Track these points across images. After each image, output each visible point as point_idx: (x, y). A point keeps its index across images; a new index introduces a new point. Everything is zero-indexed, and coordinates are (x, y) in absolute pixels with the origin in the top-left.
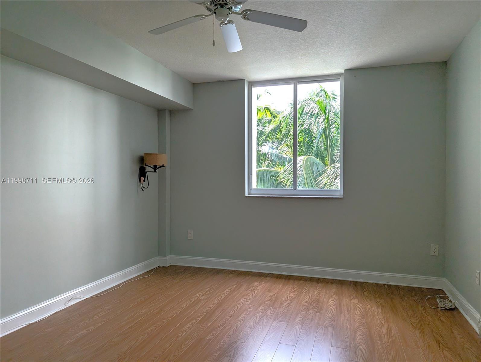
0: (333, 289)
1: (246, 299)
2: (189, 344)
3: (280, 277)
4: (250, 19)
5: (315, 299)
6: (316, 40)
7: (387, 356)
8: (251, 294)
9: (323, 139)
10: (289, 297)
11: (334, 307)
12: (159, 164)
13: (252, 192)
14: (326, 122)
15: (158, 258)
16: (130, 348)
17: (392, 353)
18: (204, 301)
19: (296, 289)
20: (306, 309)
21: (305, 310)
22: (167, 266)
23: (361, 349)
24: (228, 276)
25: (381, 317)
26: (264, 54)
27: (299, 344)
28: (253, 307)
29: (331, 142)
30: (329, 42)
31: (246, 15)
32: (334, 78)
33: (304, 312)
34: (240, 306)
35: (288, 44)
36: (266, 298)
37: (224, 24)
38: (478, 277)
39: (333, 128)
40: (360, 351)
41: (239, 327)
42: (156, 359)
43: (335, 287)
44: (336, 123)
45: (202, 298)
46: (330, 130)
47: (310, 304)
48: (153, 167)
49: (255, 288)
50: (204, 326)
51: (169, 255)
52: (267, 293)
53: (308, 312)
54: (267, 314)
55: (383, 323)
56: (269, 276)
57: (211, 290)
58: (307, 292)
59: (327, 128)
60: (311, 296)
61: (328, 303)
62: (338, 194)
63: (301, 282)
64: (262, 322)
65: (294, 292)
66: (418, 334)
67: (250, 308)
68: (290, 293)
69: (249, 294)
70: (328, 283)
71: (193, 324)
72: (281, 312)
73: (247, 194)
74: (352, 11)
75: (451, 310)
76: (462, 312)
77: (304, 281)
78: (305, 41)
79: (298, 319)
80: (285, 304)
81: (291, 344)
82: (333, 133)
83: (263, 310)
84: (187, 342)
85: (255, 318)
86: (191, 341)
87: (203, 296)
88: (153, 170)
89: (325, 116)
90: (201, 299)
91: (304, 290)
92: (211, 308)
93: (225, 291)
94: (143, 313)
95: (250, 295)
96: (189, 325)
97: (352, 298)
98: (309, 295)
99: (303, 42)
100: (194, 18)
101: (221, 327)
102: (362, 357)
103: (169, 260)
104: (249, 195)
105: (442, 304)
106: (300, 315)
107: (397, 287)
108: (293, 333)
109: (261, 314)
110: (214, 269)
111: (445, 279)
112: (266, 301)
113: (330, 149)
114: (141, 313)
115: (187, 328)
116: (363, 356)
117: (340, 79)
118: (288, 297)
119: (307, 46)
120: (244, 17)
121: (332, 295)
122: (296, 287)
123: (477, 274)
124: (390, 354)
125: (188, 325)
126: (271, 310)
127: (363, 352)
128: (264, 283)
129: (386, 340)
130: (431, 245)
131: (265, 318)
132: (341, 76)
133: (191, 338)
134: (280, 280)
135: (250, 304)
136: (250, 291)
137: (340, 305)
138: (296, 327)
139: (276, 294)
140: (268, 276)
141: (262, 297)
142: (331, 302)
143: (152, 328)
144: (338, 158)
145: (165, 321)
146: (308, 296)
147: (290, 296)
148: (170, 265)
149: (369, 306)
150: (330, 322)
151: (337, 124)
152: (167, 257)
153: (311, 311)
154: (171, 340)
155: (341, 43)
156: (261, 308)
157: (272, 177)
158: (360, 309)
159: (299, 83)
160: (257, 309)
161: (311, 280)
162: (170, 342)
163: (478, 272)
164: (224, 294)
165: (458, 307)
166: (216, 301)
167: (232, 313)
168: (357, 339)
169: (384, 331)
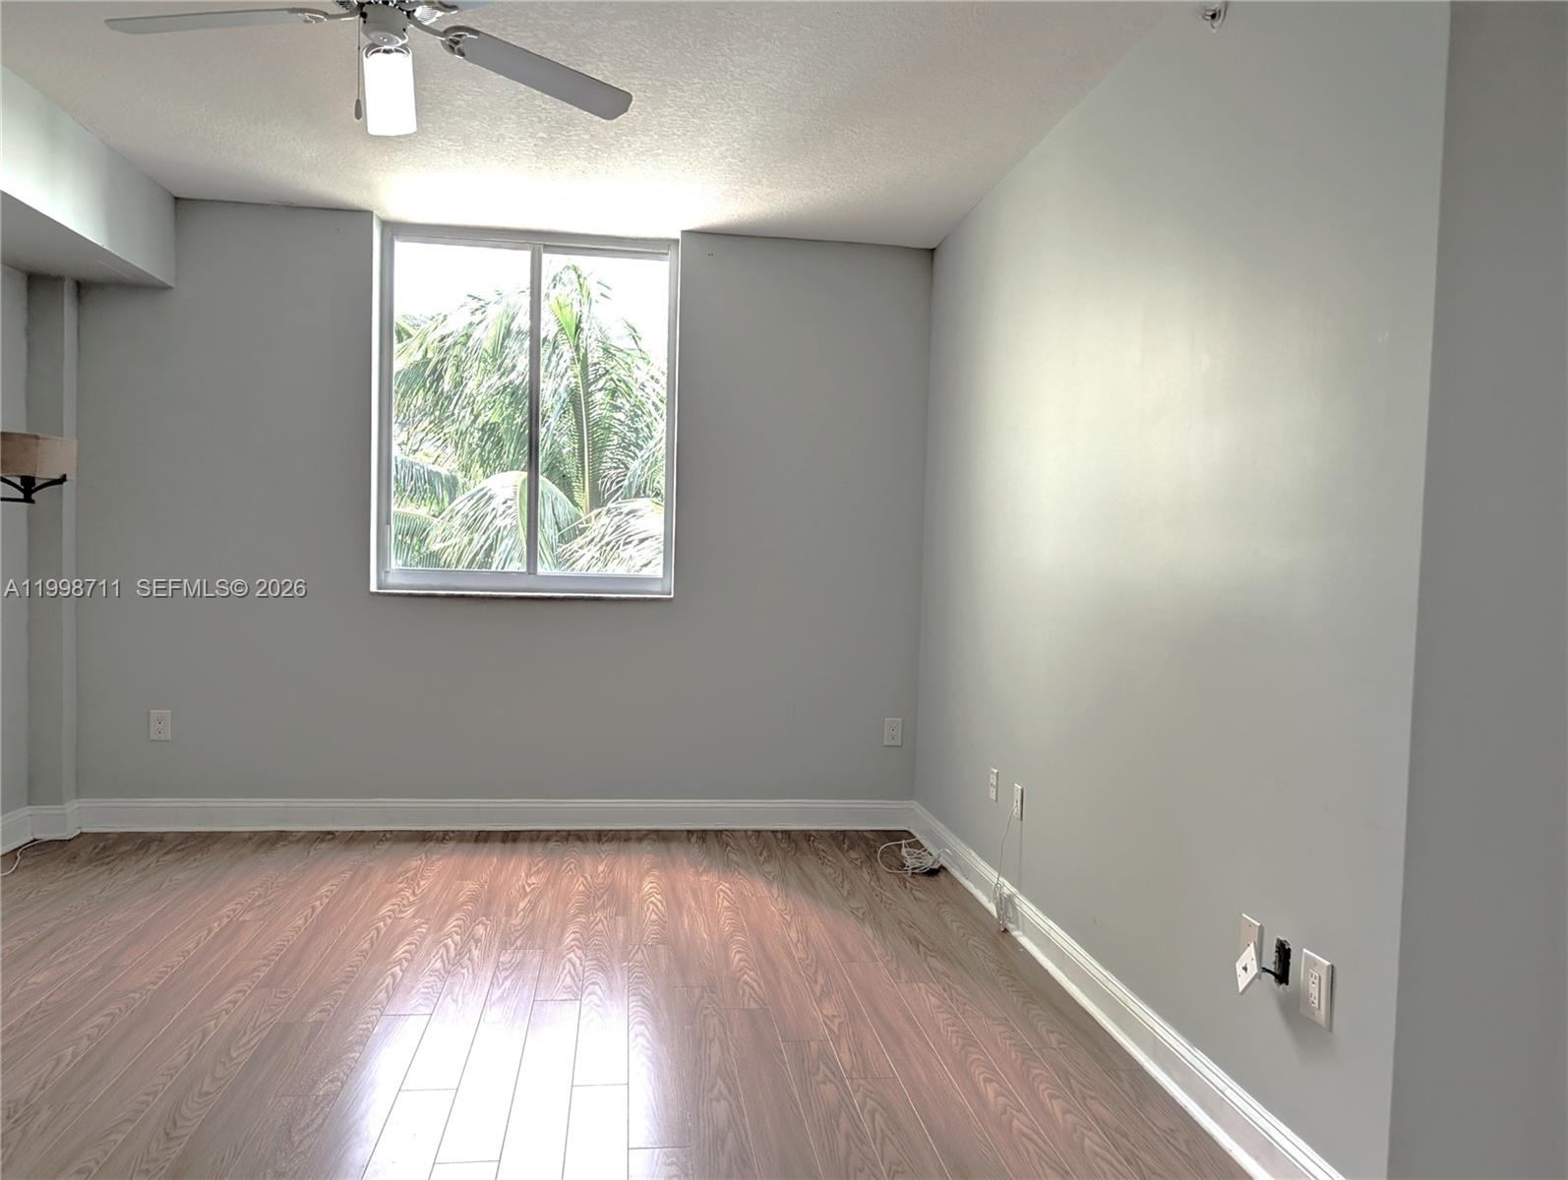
0: (645, 856)
1: (396, 906)
2: (252, 1043)
3: (482, 837)
4: (466, 53)
5: (603, 883)
6: (624, 138)
7: (811, 987)
8: (410, 891)
9: (570, 422)
10: (527, 887)
11: (659, 897)
12: (43, 474)
13: (391, 580)
14: (579, 369)
15: (28, 810)
16: (40, 1086)
17: (821, 980)
18: (257, 926)
19: (541, 865)
20: (585, 909)
21: (582, 914)
22: (67, 838)
23: (746, 983)
24: (312, 849)
25: (781, 906)
26: (459, 149)
27: (590, 994)
28: (427, 924)
29: (594, 433)
30: (660, 151)
31: (455, 40)
32: (650, 250)
33: (582, 919)
34: (385, 925)
35: (541, 134)
36: (461, 897)
37: (378, 51)
38: (994, 784)
39: (600, 390)
40: (745, 987)
41: (402, 977)
42: (154, 1098)
43: (649, 848)
44: (608, 377)
45: (248, 919)
46: (588, 394)
47: (592, 899)
48: (19, 484)
49: (416, 874)
50: (286, 992)
51: (74, 800)
52: (458, 882)
53: (592, 919)
54: (476, 937)
55: (789, 919)
56: (451, 839)
57: (270, 892)
58: (575, 868)
59: (581, 389)
60: (591, 878)
61: (640, 889)
62: (657, 587)
63: (551, 845)
64: (469, 959)
65: (538, 872)
66: (869, 932)
67: (419, 926)
68: (528, 876)
69: (402, 890)
70: (627, 840)
71: (246, 992)
72: (514, 926)
73: (373, 588)
74: (737, 85)
75: (932, 873)
76: (957, 874)
77: (559, 843)
78: (592, 136)
79: (569, 939)
80: (522, 905)
81: (565, 997)
82: (597, 408)
83: (459, 926)
84: (244, 1040)
85: (443, 951)
86: (257, 1034)
87: (245, 911)
88: (21, 495)
89: (576, 350)
90: (245, 921)
91: (566, 864)
92: (291, 942)
93: (323, 890)
94: (38, 984)
95: (407, 894)
96: (230, 996)
97: (700, 871)
98: (583, 876)
99: (585, 137)
100: (286, 12)
101: (344, 986)
102: (754, 999)
103: (73, 817)
104: (379, 588)
105: (914, 861)
106: (572, 928)
107: (807, 835)
108: (566, 971)
109: (457, 938)
110: (256, 833)
111: (914, 805)
112: (463, 904)
113: (589, 455)
114: (33, 986)
115: (227, 1003)
116: (754, 996)
117: (667, 254)
118: (524, 887)
119: (593, 148)
120: (453, 46)
121: (649, 870)
122: (538, 859)
123: (992, 776)
124: (816, 982)
125: (227, 995)
126: (484, 924)
127: (753, 989)
128: (439, 860)
129: (798, 954)
130: (886, 719)
131: (474, 947)
132: (672, 247)
133: (254, 1028)
134: (488, 845)
135: (414, 917)
136: (401, 883)
137: (673, 889)
138: (569, 956)
139: (485, 882)
140: (447, 838)
141: (447, 895)
142: (647, 887)
143: (99, 1019)
144: (614, 484)
145: (137, 995)
146: (581, 879)
147: (529, 885)
148: (78, 832)
149: (748, 886)
150: (658, 934)
151: (612, 379)
152: (67, 805)
153: (600, 915)
154: (187, 1042)
155: (691, 160)
156: (452, 923)
157: (400, 537)
158: (727, 894)
159: (549, 248)
160: (441, 928)
161: (580, 836)
162: (185, 1047)
163: (996, 771)
164: (320, 898)
165: (946, 864)
166: (301, 922)
167: (366, 946)
168: (735, 964)
169: (793, 935)
